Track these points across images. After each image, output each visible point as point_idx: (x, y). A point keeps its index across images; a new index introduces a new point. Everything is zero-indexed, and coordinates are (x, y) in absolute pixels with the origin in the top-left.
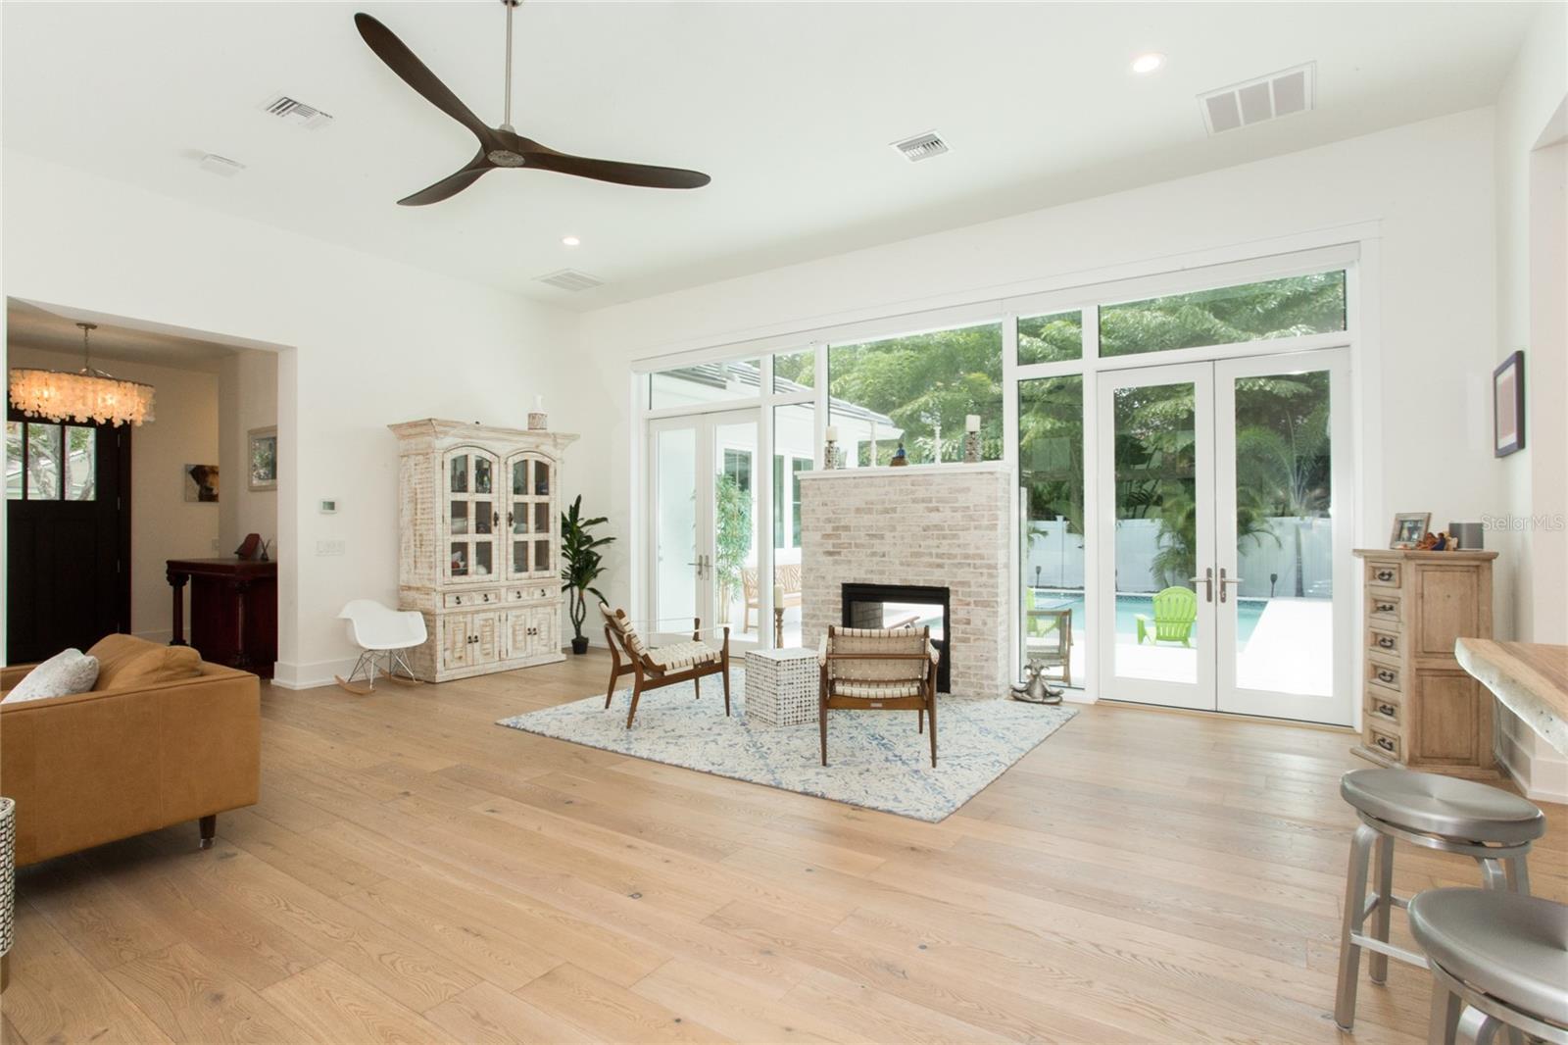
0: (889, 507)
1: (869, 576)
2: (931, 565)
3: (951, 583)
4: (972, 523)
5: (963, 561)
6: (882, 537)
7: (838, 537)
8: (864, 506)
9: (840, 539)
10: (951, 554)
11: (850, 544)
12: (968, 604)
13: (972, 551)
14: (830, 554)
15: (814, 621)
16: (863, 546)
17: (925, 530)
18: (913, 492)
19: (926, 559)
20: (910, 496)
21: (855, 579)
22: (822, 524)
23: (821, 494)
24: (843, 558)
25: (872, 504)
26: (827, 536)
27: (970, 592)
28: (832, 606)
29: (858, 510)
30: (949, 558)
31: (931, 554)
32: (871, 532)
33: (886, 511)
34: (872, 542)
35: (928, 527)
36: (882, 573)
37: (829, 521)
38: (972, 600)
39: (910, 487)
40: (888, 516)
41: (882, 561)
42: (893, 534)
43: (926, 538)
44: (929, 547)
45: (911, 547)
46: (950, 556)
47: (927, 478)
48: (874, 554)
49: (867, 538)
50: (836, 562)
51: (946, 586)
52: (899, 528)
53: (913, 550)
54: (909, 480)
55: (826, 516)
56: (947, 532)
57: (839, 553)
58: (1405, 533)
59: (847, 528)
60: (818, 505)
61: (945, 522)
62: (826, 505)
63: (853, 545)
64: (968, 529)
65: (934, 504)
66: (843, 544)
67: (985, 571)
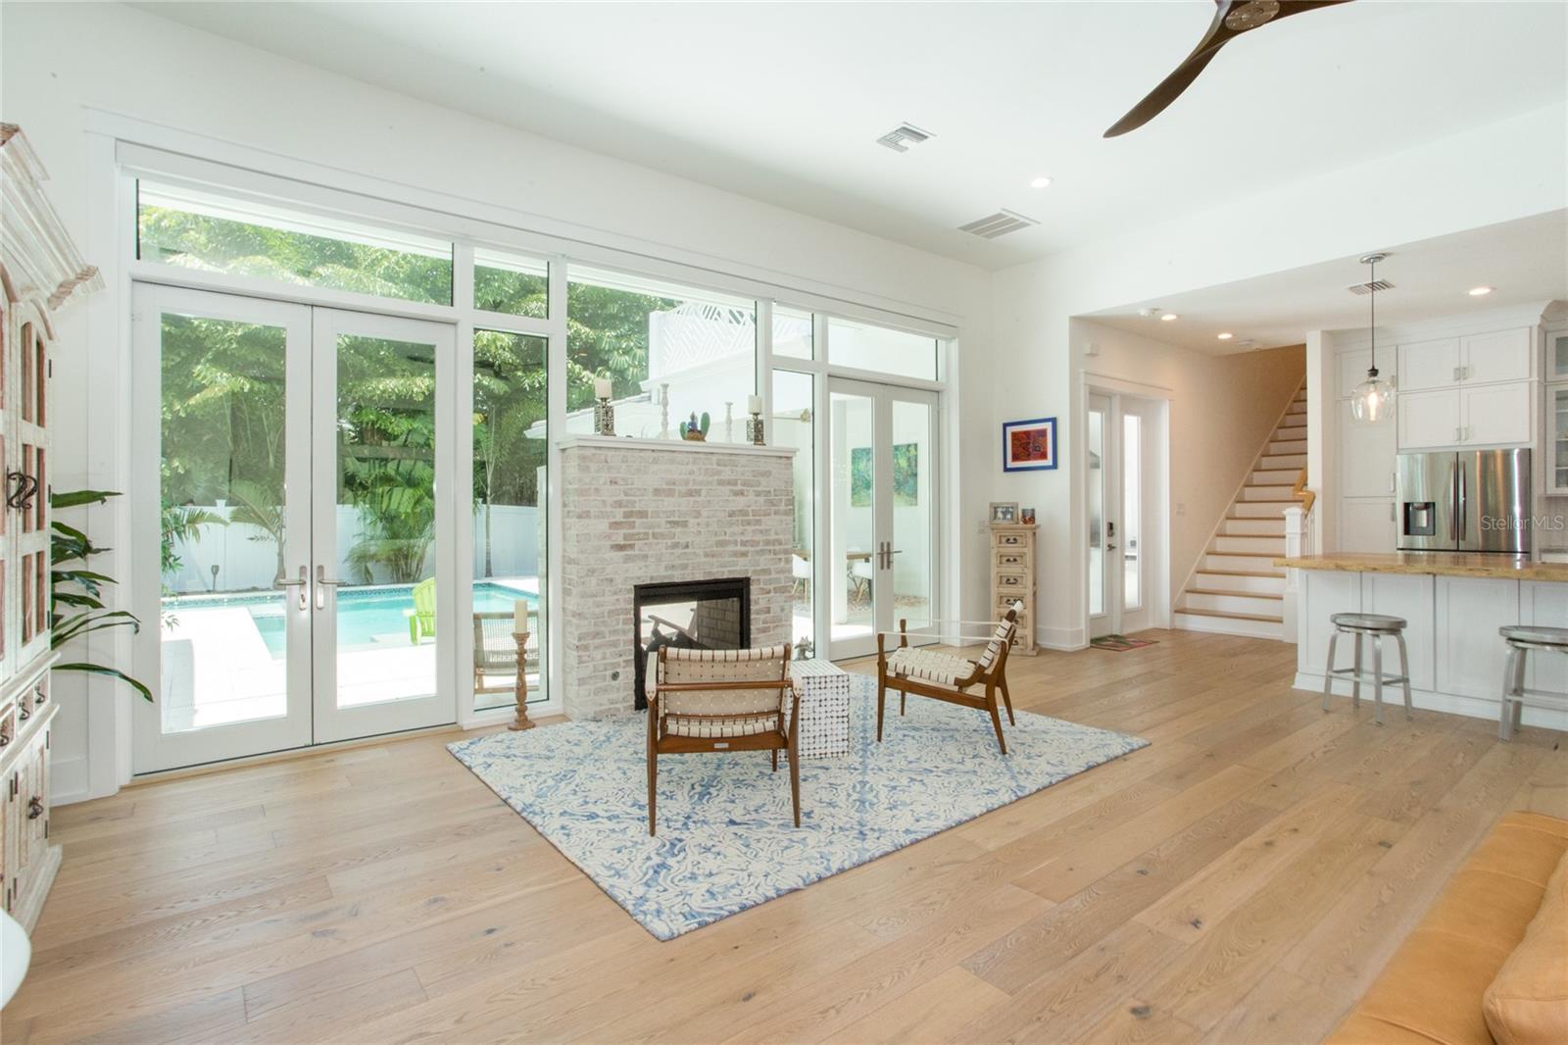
0: (693, 488)
1: (670, 573)
2: (735, 554)
3: (755, 572)
4: (773, 508)
5: (765, 548)
6: (685, 524)
7: (632, 525)
8: (664, 486)
9: (634, 527)
10: (753, 541)
11: (647, 534)
12: (769, 592)
13: (773, 537)
14: (621, 548)
15: (597, 641)
16: (663, 536)
17: (730, 516)
18: (719, 473)
19: (731, 548)
20: (716, 478)
21: (652, 578)
22: (609, 509)
23: (610, 468)
24: (637, 552)
25: (674, 484)
26: (615, 525)
27: (770, 579)
28: (622, 617)
29: (657, 492)
30: (752, 546)
31: (736, 542)
32: (672, 519)
33: (690, 493)
34: (673, 530)
35: (734, 512)
36: (685, 567)
37: (619, 504)
38: (772, 587)
39: (715, 466)
40: (692, 499)
41: (685, 553)
42: (697, 520)
43: (731, 524)
44: (734, 534)
45: (716, 535)
46: (754, 543)
47: (733, 458)
48: (676, 545)
49: (668, 526)
50: (628, 559)
51: (749, 575)
52: (704, 513)
53: (717, 538)
54: (714, 458)
55: (615, 499)
56: (751, 517)
57: (632, 546)
58: (1000, 515)
59: (643, 514)
60: (605, 484)
61: (749, 506)
62: (616, 483)
63: (651, 536)
64: (769, 515)
65: (739, 487)
66: (638, 534)
67: (782, 556)
